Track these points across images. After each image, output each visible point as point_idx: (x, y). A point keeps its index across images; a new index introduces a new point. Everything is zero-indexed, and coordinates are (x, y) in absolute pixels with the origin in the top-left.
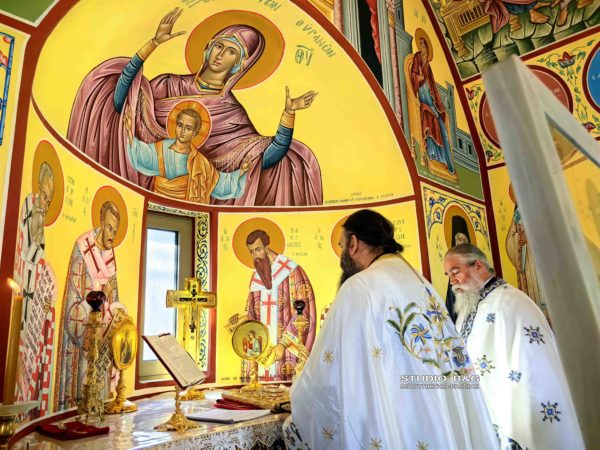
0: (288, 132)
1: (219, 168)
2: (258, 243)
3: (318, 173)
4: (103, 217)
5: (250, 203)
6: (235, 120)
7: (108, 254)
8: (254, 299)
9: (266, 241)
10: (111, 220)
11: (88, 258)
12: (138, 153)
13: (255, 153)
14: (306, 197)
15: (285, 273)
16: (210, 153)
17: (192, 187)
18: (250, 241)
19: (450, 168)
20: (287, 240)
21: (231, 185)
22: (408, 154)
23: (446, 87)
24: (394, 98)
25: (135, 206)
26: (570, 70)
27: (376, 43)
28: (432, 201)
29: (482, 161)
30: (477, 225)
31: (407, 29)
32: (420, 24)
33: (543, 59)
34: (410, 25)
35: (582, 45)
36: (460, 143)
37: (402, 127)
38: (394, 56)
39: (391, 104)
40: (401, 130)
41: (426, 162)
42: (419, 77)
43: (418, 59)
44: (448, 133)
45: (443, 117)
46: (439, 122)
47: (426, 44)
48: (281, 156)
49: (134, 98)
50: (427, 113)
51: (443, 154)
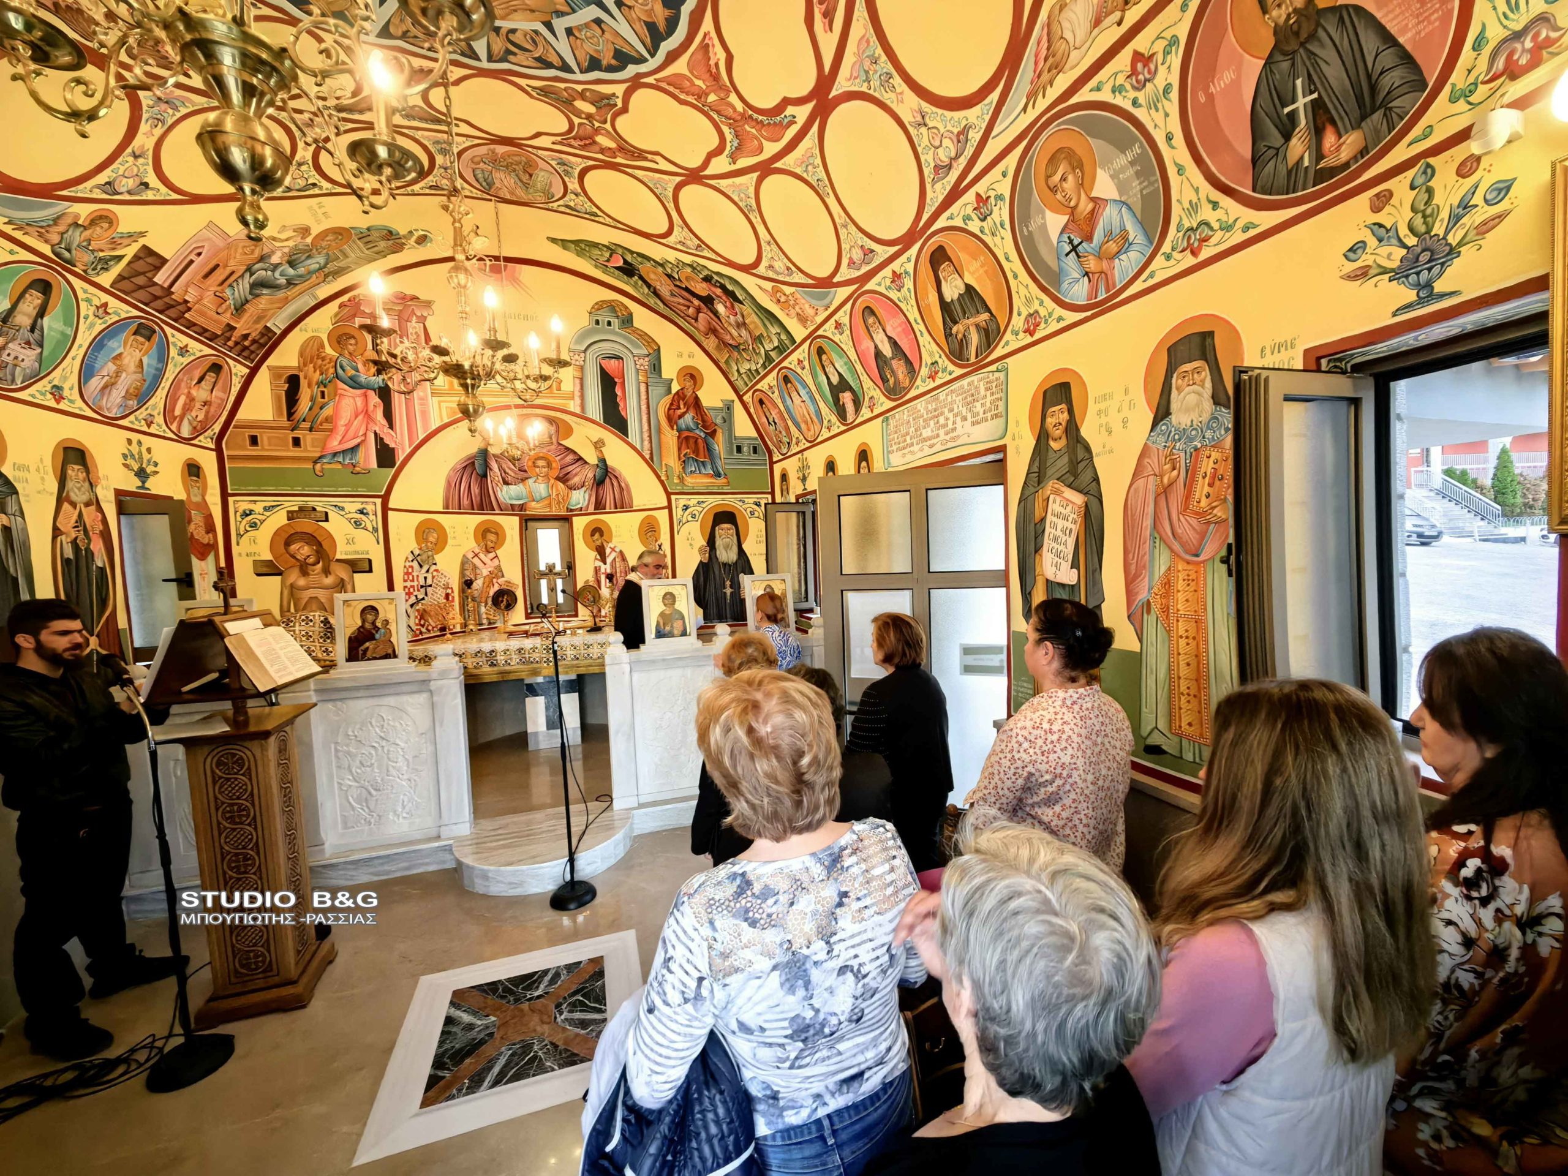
0: (603, 461)
1: (571, 488)
2: (597, 535)
3: (627, 485)
4: (484, 536)
5: (591, 509)
6: (570, 458)
7: (492, 555)
8: (597, 570)
9: (602, 535)
10: (492, 537)
11: (476, 561)
12: (508, 494)
13: (590, 475)
14: (623, 505)
15: (614, 555)
16: (563, 479)
17: (554, 503)
18: (592, 535)
19: (718, 475)
21: (580, 498)
22: (658, 477)
23: (721, 405)
24: (642, 441)
25: (511, 525)
26: (776, 396)
27: (621, 405)
28: (686, 508)
29: (771, 457)
30: (752, 513)
31: (665, 375)
32: (686, 362)
33: (763, 385)
34: (670, 370)
35: (771, 379)
36: (739, 449)
37: (652, 458)
38: (644, 407)
39: (638, 447)
40: (649, 463)
41: (681, 479)
42: (679, 412)
43: (680, 395)
44: (720, 445)
45: (713, 434)
46: (705, 440)
47: (692, 377)
48: (604, 475)
49: (494, 466)
50: (687, 438)
51: (709, 466)
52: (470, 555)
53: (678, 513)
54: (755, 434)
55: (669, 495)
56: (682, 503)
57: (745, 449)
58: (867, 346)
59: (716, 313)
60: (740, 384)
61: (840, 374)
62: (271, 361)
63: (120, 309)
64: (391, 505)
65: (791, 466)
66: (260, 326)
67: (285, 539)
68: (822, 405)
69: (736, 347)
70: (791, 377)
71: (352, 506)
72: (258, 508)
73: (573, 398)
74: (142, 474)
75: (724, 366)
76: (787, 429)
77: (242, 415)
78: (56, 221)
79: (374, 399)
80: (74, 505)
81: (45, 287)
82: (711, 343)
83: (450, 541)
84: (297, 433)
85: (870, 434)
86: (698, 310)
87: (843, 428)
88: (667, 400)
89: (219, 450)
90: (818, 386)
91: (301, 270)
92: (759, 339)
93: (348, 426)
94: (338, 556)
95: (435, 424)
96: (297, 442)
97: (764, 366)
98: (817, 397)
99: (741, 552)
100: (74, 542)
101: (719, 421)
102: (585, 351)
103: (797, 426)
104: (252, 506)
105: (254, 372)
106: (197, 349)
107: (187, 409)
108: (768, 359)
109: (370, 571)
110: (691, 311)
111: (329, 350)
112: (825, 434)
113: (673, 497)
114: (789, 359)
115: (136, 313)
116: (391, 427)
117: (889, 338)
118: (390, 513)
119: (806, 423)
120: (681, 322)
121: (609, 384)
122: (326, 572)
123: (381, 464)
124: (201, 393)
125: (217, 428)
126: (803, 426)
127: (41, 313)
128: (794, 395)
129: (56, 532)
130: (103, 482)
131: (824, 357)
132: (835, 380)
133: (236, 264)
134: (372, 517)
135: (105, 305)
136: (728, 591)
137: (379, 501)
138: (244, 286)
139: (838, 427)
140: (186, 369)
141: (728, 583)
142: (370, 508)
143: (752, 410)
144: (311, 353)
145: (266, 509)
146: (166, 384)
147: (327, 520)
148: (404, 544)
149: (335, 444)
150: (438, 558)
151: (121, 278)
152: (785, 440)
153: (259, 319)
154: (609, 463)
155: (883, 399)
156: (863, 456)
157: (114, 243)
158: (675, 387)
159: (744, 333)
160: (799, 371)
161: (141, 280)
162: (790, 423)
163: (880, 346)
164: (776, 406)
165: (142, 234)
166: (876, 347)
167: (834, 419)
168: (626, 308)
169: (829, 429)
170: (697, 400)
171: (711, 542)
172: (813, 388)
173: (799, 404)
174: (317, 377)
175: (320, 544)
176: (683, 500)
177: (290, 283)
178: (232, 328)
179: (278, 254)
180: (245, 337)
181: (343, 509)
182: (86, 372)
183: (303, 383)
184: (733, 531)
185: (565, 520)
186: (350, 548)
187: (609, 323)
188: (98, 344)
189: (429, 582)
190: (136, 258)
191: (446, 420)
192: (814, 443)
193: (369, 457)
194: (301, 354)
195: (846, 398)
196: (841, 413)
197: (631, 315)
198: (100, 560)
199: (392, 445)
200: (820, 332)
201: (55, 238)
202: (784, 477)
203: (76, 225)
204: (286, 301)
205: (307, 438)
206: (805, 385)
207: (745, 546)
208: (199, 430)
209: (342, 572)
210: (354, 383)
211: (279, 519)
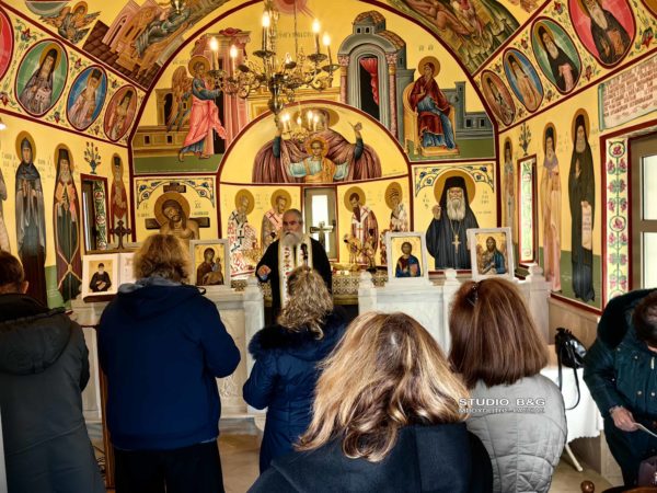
0: (360, 140)
1: (337, 163)
2: (354, 200)
3: (378, 159)
4: (277, 202)
5: (351, 180)
6: (336, 140)
8: (353, 227)
9: (358, 199)
11: (272, 219)
12: (293, 169)
13: (351, 152)
14: (374, 174)
15: (366, 214)
16: (331, 157)
17: (324, 176)
18: (351, 199)
19: (450, 146)
20: (367, 197)
21: (343, 170)
22: (402, 151)
23: (454, 86)
24: (390, 121)
25: (294, 192)
26: (502, 74)
27: (375, 94)
28: (423, 175)
29: (496, 128)
30: (479, 177)
31: (409, 67)
32: (426, 53)
33: (491, 66)
34: (413, 62)
35: (498, 60)
36: (469, 123)
37: (397, 136)
38: (392, 95)
39: (386, 127)
40: (395, 140)
41: (420, 151)
42: (420, 96)
43: (421, 82)
44: (452, 121)
45: (447, 112)
46: (440, 118)
47: (431, 65)
48: (362, 152)
49: (285, 149)
50: (426, 117)
51: (443, 140)
52: (268, 216)
53: (416, 179)
54: (482, 109)
55: (409, 165)
56: (420, 171)
57: (474, 122)
58: (585, 21)
59: (451, 10)
60: (471, 67)
61: (559, 49)
62: (157, 86)
63: (87, 62)
64: (222, 180)
65: (514, 135)
66: (152, 64)
67: (163, 204)
68: (542, 77)
69: (468, 37)
70: (515, 56)
71: (199, 181)
72: (149, 184)
73: (339, 93)
74: (93, 164)
75: (457, 53)
76: (511, 102)
77: (142, 123)
78: (60, 13)
79: (213, 106)
80: (63, 184)
81: (53, 53)
82: (447, 36)
83: (256, 206)
84: (170, 134)
85: (587, 101)
86: (437, 9)
87: (562, 97)
88: (410, 87)
89: (129, 147)
90: (539, 61)
91: (176, 22)
92: (487, 27)
93: (198, 126)
94: (191, 216)
95: (249, 120)
96: (170, 139)
97: (492, 49)
98: (539, 71)
99: (468, 211)
100: (63, 206)
101: (452, 100)
102: (349, 55)
103: (520, 98)
104: (145, 183)
105: (148, 94)
106: (122, 82)
107: (115, 122)
108: (496, 42)
109: (208, 226)
110: (432, 10)
111: (189, 75)
112: (546, 104)
113: (413, 167)
114: (514, 41)
115: (94, 63)
116: (223, 125)
117: (605, 12)
118: (221, 185)
119: (528, 95)
120: (422, 21)
121: (367, 78)
122: (184, 226)
123: (216, 152)
124: (121, 111)
125: (129, 133)
126: (526, 98)
127: (52, 70)
128: (518, 71)
129: (55, 200)
130: (76, 170)
131: (545, 36)
132: (555, 54)
133: (142, 25)
134: (210, 189)
135: (80, 60)
136: (457, 243)
137: (214, 177)
138: (146, 37)
139: (558, 96)
140: (115, 96)
141: (457, 237)
142: (209, 182)
143: (481, 88)
144: (179, 79)
145: (153, 185)
146: (105, 107)
147: (185, 191)
148: (229, 207)
149: (190, 140)
150: (248, 217)
151: (87, 42)
152: (510, 112)
153: (152, 59)
154: (365, 142)
155: (599, 67)
156: (580, 120)
157: (86, 22)
158: (417, 76)
159: (475, 23)
160: (522, 50)
161: (96, 43)
162: (514, 97)
163: (596, 20)
164: (502, 83)
165: (98, 14)
166: (593, 21)
167: (553, 89)
168: (381, 16)
169: (549, 99)
170: (434, 84)
171: (443, 203)
172: (535, 64)
173: (521, 81)
174: (181, 94)
175: (181, 208)
176: (421, 169)
177: (169, 32)
178: (137, 66)
179: (164, 14)
180: (145, 71)
181: (193, 183)
182: (70, 102)
183: (174, 99)
184: (462, 193)
185: (331, 188)
186: (197, 210)
187: (368, 30)
188: (75, 85)
189: (243, 234)
190: (95, 29)
191: (256, 117)
192: (535, 113)
193: (209, 147)
194: (173, 80)
195: (566, 70)
196: (561, 85)
197: (384, 21)
198: (74, 218)
199: (223, 138)
200: (542, 14)
201: (59, 23)
202: (508, 145)
203: (69, 14)
204: (166, 44)
205: (176, 136)
206: (527, 62)
207: (472, 206)
208: (120, 135)
209: (192, 226)
210: (203, 96)
211: (159, 192)
